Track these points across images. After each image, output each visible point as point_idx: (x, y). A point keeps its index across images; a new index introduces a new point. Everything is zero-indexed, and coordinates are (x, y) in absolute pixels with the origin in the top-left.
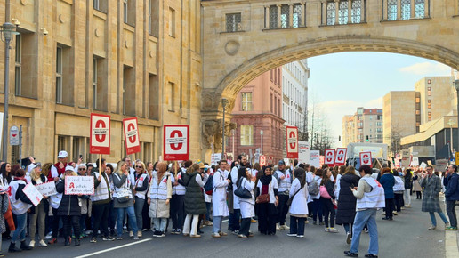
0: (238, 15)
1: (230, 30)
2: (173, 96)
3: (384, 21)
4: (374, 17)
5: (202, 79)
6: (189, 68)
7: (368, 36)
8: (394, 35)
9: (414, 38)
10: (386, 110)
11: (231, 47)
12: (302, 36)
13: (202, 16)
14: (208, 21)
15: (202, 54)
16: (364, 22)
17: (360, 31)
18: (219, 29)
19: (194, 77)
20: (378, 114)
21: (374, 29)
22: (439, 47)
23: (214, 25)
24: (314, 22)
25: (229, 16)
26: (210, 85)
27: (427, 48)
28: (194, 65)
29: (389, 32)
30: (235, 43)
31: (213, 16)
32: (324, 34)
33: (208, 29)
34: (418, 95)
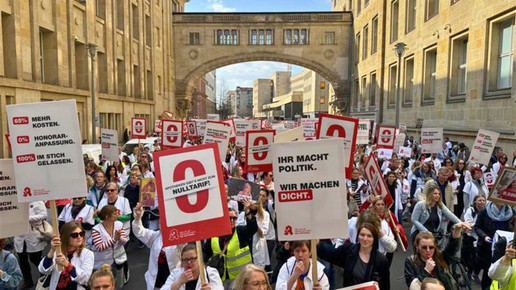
0: (197, 35)
1: (192, 43)
2: (160, 84)
3: (284, 44)
4: (278, 42)
5: (175, 73)
6: (168, 66)
7: (275, 53)
8: (289, 53)
9: (300, 55)
10: (256, 89)
11: (192, 54)
12: (237, 50)
13: (174, 33)
14: (178, 36)
15: (174, 57)
16: (273, 44)
17: (272, 49)
18: (185, 42)
19: (171, 72)
20: (249, 91)
21: (278, 49)
22: (313, 62)
23: (181, 39)
24: (244, 42)
25: (191, 35)
26: (180, 77)
27: (307, 62)
28: (171, 65)
29: (288, 51)
30: (196, 52)
31: (181, 33)
32: (250, 50)
33: (178, 42)
34: (272, 81)
